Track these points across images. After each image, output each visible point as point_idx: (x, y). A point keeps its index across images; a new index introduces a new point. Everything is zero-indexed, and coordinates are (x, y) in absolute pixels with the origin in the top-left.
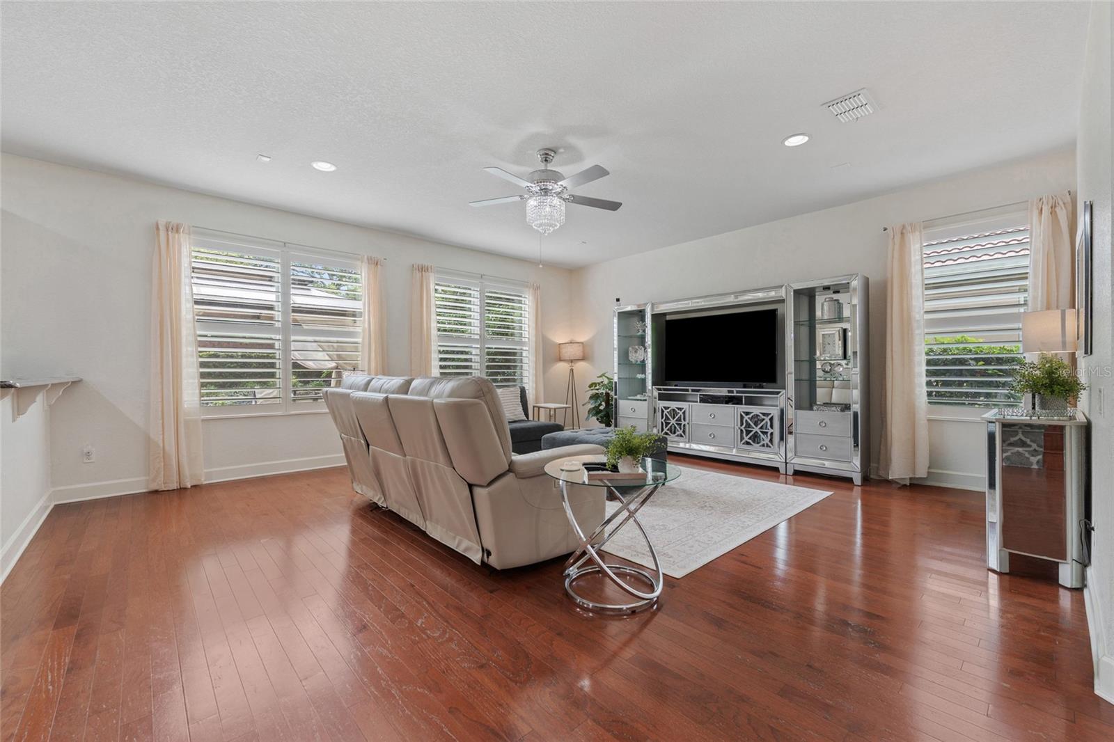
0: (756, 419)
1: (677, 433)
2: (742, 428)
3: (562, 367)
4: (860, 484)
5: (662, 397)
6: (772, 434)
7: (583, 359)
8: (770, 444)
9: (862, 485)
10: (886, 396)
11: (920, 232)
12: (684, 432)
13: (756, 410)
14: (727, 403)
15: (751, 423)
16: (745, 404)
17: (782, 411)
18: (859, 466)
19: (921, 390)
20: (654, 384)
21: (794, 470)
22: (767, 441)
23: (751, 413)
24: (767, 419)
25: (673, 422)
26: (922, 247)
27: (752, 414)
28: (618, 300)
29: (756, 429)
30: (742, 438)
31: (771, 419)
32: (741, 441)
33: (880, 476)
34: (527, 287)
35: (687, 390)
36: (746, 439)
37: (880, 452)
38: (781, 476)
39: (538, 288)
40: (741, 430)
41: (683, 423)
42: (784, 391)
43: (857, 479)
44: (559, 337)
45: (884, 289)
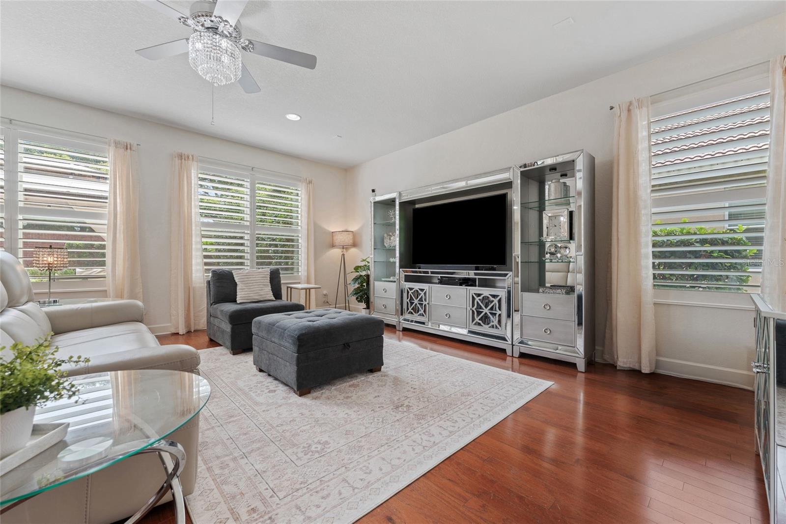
0: (487, 301)
1: (420, 312)
2: (474, 309)
3: (336, 252)
4: (584, 371)
5: (408, 279)
6: (500, 315)
7: (354, 245)
8: (498, 326)
9: (585, 372)
10: (611, 278)
11: (648, 107)
12: (425, 311)
13: (486, 292)
14: (461, 285)
15: (482, 305)
16: (479, 286)
17: (509, 292)
18: (583, 353)
19: (647, 273)
20: (401, 267)
21: (520, 353)
22: (496, 323)
23: (482, 294)
24: (496, 301)
25: (416, 301)
26: (649, 124)
27: (482, 296)
28: (373, 191)
29: (486, 310)
30: (473, 319)
31: (500, 301)
32: (472, 322)
33: (606, 361)
34: (300, 181)
35: (427, 273)
36: (477, 319)
37: (604, 337)
38: (508, 358)
39: (310, 182)
40: (473, 311)
41: (424, 303)
42: (510, 273)
43: (581, 365)
44: (333, 227)
45: (610, 169)
